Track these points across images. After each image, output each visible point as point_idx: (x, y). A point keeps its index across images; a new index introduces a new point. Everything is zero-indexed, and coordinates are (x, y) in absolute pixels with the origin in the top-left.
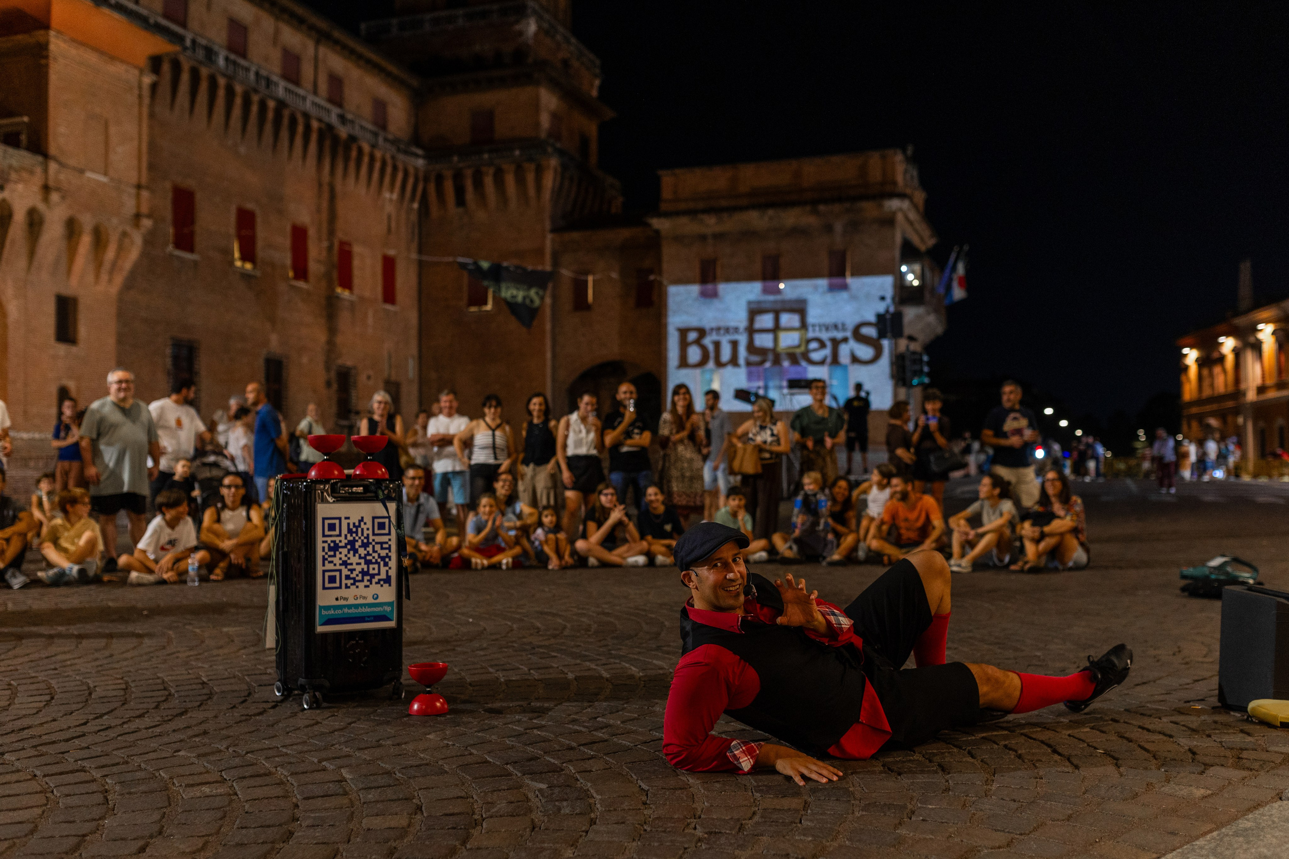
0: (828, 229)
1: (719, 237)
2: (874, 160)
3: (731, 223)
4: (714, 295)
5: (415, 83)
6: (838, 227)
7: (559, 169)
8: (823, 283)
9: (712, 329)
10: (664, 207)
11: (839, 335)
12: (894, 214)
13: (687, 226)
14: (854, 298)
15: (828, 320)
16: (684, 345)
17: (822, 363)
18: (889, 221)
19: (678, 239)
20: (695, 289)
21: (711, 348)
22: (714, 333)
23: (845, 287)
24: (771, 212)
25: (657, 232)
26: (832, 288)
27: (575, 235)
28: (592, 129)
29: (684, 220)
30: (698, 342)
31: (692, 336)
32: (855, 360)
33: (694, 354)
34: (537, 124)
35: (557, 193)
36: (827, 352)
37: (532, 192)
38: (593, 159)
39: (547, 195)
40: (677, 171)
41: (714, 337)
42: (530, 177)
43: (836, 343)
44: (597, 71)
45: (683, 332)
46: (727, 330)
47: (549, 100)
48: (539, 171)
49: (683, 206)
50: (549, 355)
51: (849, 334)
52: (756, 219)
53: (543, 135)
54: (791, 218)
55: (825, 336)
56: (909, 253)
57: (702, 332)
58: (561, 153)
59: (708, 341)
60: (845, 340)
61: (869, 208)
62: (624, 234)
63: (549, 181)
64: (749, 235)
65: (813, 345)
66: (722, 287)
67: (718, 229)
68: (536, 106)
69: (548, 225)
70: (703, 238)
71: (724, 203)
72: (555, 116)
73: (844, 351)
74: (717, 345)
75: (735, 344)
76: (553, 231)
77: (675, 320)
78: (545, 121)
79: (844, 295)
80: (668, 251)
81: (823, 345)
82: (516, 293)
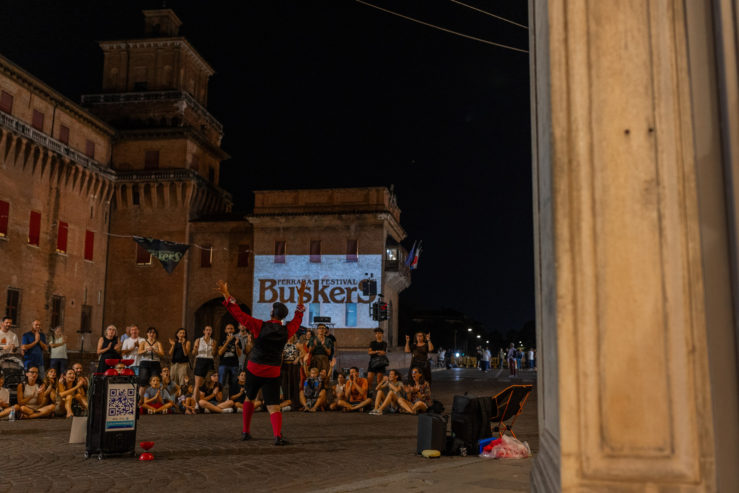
0: (348, 228)
1: (286, 229)
2: (373, 192)
3: (294, 222)
4: (283, 261)
5: (113, 133)
6: (353, 227)
7: (196, 186)
8: (344, 257)
9: (279, 281)
10: (256, 211)
11: (352, 287)
12: (383, 221)
13: (268, 222)
14: (360, 266)
15: (345, 278)
16: (263, 289)
17: (342, 301)
18: (380, 225)
19: (263, 229)
20: (272, 257)
21: (278, 291)
22: (280, 283)
23: (356, 260)
24: (316, 217)
25: (252, 224)
26: (349, 261)
27: (204, 224)
28: (216, 164)
29: (267, 219)
30: (271, 288)
31: (268, 284)
32: (360, 300)
33: (269, 294)
34: (185, 160)
35: (194, 199)
36: (345, 295)
37: (179, 198)
38: (217, 181)
39: (188, 200)
40: (264, 192)
41: (281, 285)
42: (179, 190)
43: (349, 291)
44: (221, 131)
45: (263, 282)
46: (288, 281)
47: (192, 147)
48: (184, 187)
49: (267, 211)
50: (185, 293)
51: (357, 286)
52: (308, 221)
53: (188, 167)
54: (327, 221)
55: (343, 286)
56: (391, 242)
57: (274, 282)
58: (198, 177)
59: (276, 287)
60: (355, 289)
61: (369, 218)
62: (233, 224)
63: (190, 193)
64: (304, 229)
65: (337, 292)
66: (287, 257)
67: (286, 225)
68: (185, 151)
69: (188, 218)
70: (278, 229)
71: (290, 211)
72: (194, 156)
73: (354, 295)
74: (282, 289)
75: (292, 290)
76: (189, 221)
77: (258, 275)
78: (189, 159)
79: (356, 264)
80: (257, 236)
81: (342, 292)
82: (167, 256)
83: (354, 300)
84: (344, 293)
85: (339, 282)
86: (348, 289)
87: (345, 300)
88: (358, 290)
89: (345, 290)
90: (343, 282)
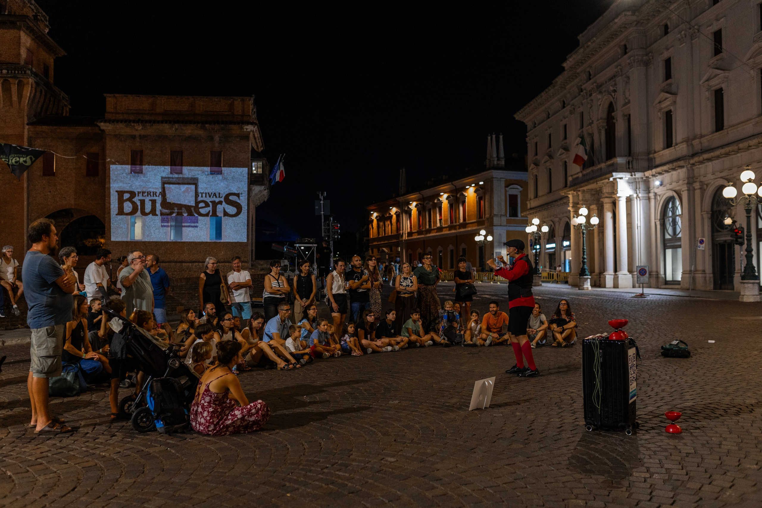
0: (211, 139)
1: (142, 137)
2: (238, 102)
3: (151, 130)
4: (141, 172)
6: (217, 138)
7: (34, 85)
8: (207, 169)
9: (139, 193)
10: (107, 116)
11: (217, 200)
12: (249, 133)
13: (123, 129)
14: (225, 179)
15: (209, 191)
16: (121, 202)
17: (207, 215)
18: (246, 137)
19: (117, 136)
20: (128, 168)
21: (139, 204)
22: (141, 195)
23: (220, 173)
24: (177, 126)
25: (103, 131)
26: (212, 173)
27: (45, 128)
28: (51, 61)
29: (121, 125)
30: (130, 200)
31: (126, 196)
32: (226, 214)
33: (128, 207)
34: (19, 54)
35: (32, 100)
36: (210, 209)
37: (15, 98)
38: (51, 81)
39: (26, 101)
40: (117, 95)
41: (141, 197)
42: (14, 89)
43: (215, 204)
44: (47, 23)
45: (121, 193)
46: (149, 193)
47: (26, 40)
48: (21, 85)
49: (120, 117)
51: (222, 199)
52: (167, 129)
53: (22, 62)
54: (189, 130)
55: (208, 200)
56: (255, 156)
57: (133, 194)
58: (36, 75)
59: (136, 199)
60: (220, 203)
61: (235, 129)
62: (80, 130)
63: (27, 92)
64: (162, 138)
65: (202, 205)
66: (145, 167)
67: (143, 133)
68: (18, 43)
69: (26, 121)
70: (133, 137)
71: (147, 118)
72: (29, 50)
73: (220, 208)
74: (143, 202)
75: (154, 202)
76: (28, 124)
77: (115, 186)
78: (24, 53)
79: (220, 177)
80: (110, 144)
81: (207, 205)
82: (18, 159)
83: (220, 213)
84: (209, 206)
85: (204, 195)
86: (213, 202)
87: (211, 214)
88: (224, 203)
89: (210, 204)
90: (207, 195)
